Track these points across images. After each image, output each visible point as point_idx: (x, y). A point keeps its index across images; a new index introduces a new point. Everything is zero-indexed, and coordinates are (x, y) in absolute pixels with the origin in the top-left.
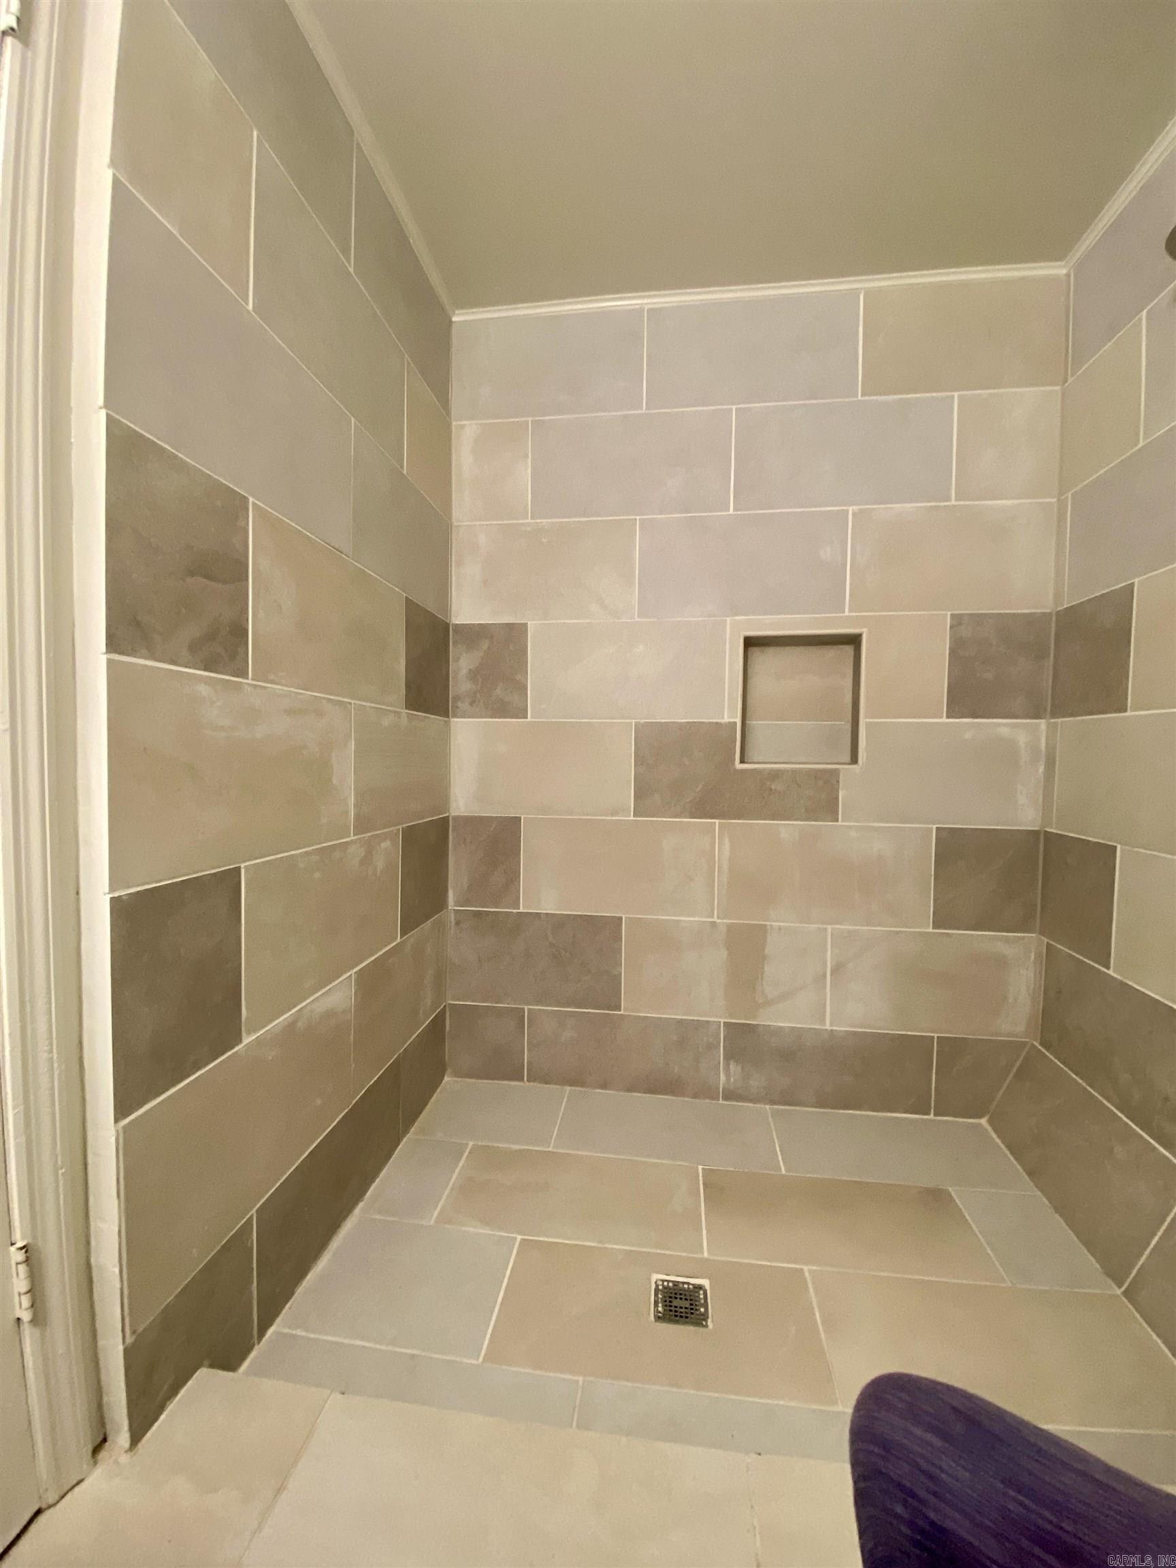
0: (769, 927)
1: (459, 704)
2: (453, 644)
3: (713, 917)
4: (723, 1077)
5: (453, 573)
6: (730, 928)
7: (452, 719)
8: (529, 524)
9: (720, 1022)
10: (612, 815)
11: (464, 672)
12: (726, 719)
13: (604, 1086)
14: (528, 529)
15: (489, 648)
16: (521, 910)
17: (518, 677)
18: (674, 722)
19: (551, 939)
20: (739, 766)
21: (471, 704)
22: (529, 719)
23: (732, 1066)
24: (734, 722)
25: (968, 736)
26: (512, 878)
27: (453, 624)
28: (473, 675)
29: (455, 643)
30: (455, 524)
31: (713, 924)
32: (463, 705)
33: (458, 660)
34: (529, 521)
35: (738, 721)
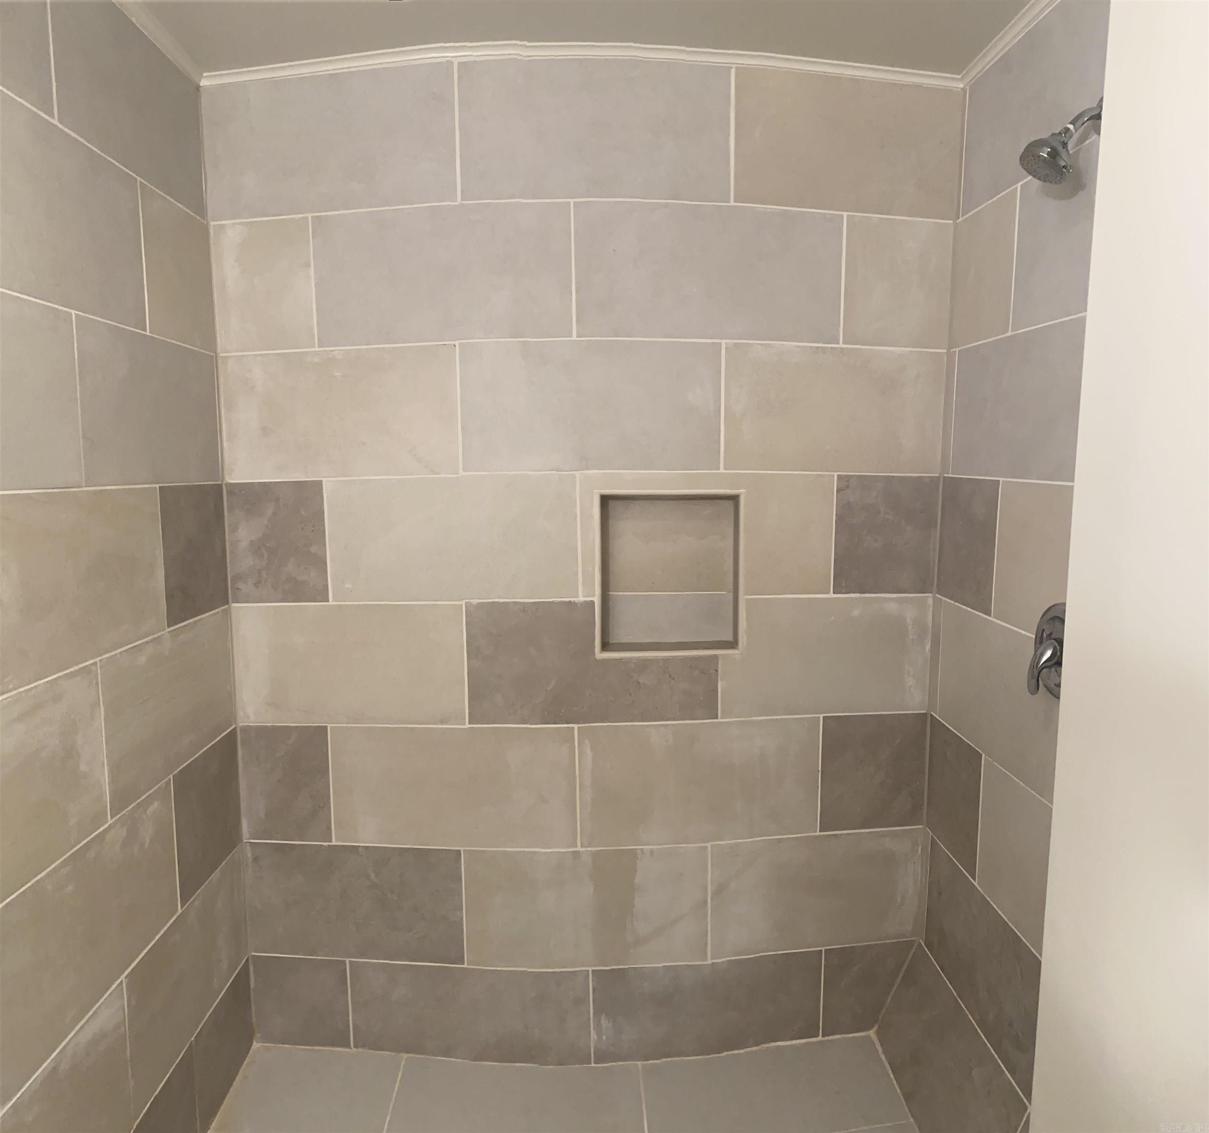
0: (639, 852)
1: (241, 586)
2: (229, 511)
3: (576, 846)
4: (593, 1035)
5: (223, 419)
6: (596, 855)
7: (234, 605)
8: (317, 353)
9: (588, 971)
10: (442, 723)
11: (244, 544)
12: (581, 599)
13: (448, 1053)
14: (316, 360)
15: (274, 514)
16: (334, 843)
17: (313, 549)
18: (515, 603)
19: (373, 876)
20: (600, 655)
21: (257, 584)
22: (331, 603)
23: (604, 1022)
24: (591, 601)
25: (856, 613)
26: (321, 803)
27: (226, 484)
28: (257, 548)
29: (231, 509)
30: (221, 355)
31: (576, 854)
32: (245, 587)
33: (235, 529)
34: (317, 349)
35: (597, 600)
